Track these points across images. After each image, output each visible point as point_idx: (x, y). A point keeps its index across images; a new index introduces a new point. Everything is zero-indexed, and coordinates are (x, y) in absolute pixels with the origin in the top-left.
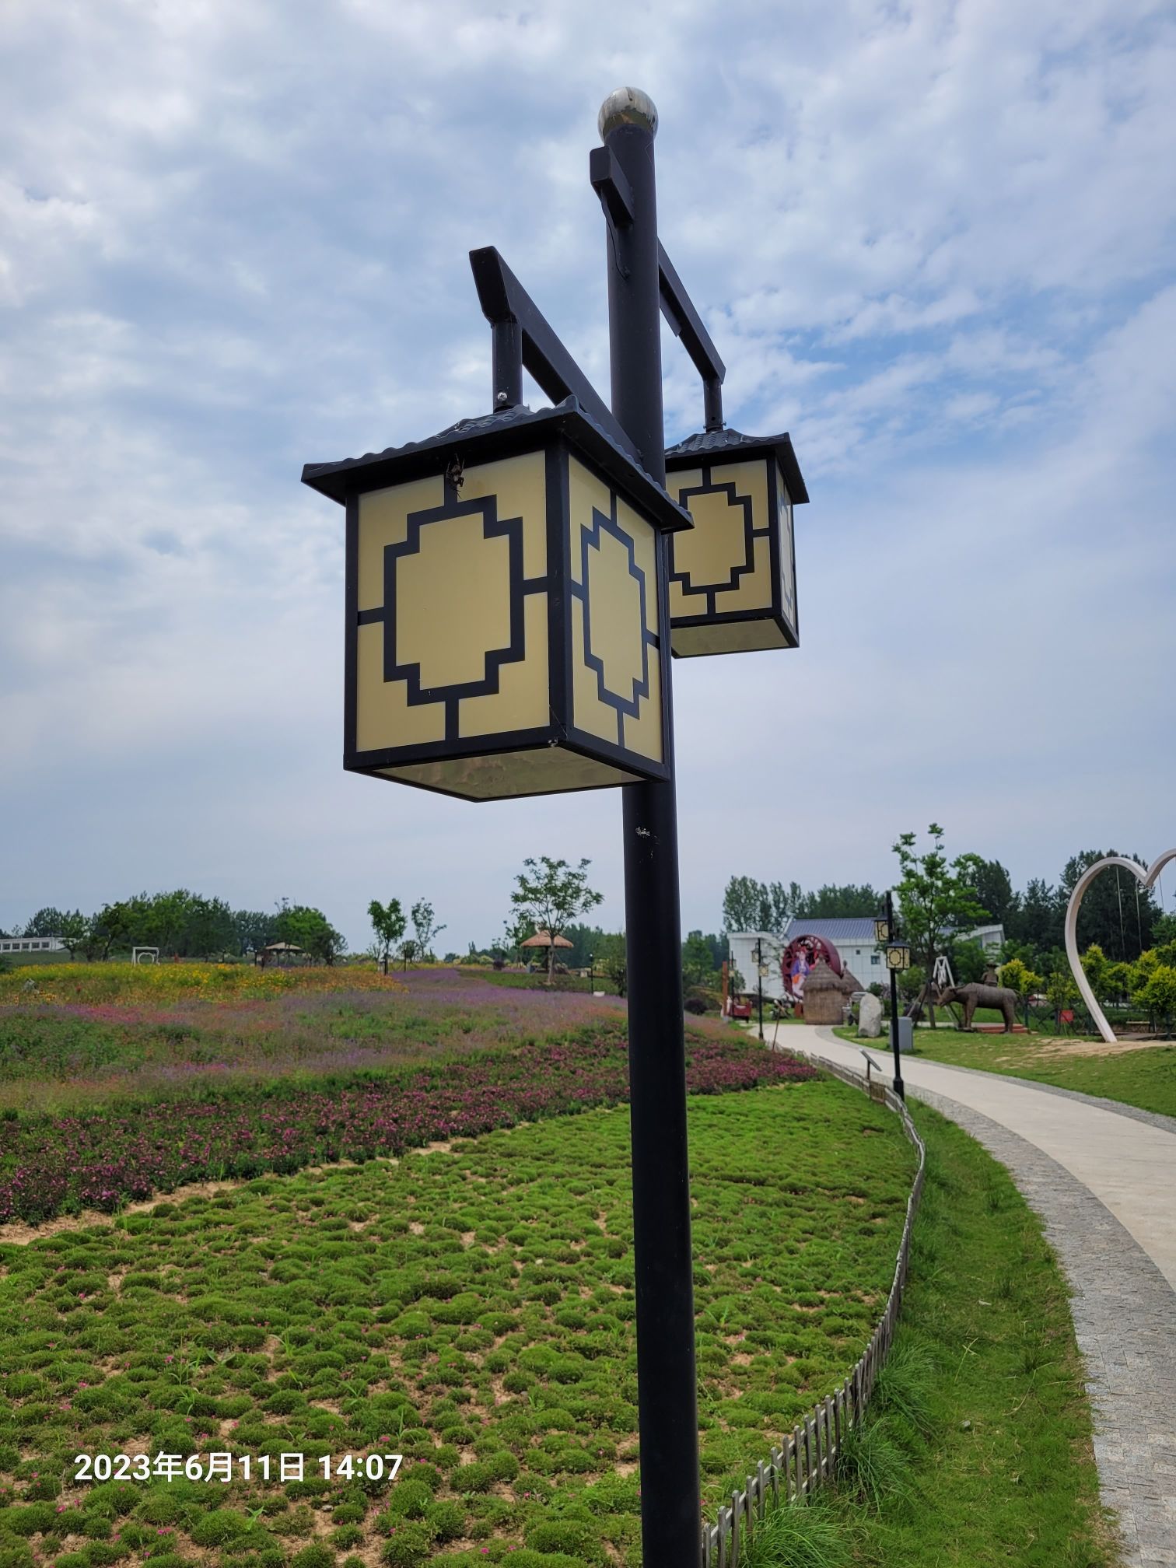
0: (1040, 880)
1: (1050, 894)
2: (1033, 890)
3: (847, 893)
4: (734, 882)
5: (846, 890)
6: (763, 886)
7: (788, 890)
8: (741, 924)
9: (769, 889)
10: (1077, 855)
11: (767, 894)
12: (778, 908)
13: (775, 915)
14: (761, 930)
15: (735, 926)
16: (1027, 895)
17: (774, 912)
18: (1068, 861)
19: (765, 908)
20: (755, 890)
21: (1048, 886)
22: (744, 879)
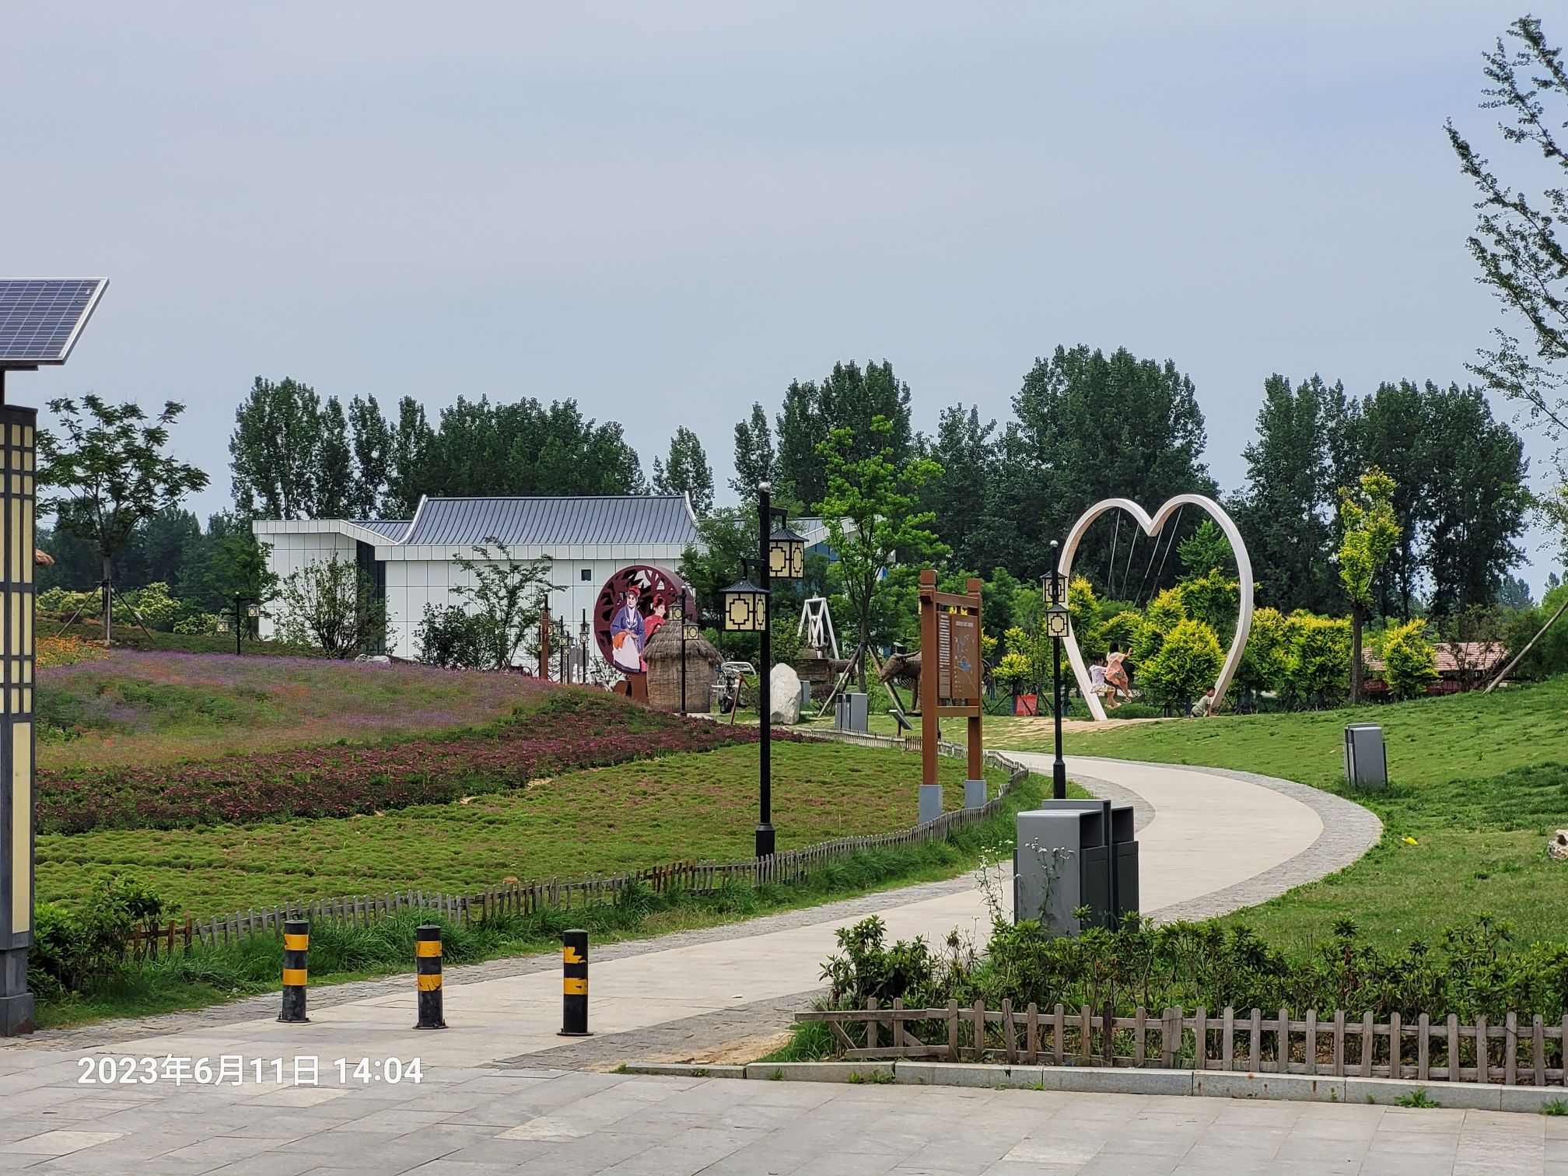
0: (968, 407)
1: (988, 441)
2: (950, 430)
3: (515, 419)
4: (261, 392)
5: (513, 411)
6: (334, 406)
7: (391, 416)
8: (272, 497)
9: (346, 414)
10: (1050, 355)
11: (342, 425)
12: (365, 459)
13: (357, 475)
14: (322, 515)
15: (259, 502)
16: (937, 441)
17: (355, 468)
18: (1030, 367)
19: (335, 457)
20: (312, 414)
21: (983, 423)
22: (288, 385)
